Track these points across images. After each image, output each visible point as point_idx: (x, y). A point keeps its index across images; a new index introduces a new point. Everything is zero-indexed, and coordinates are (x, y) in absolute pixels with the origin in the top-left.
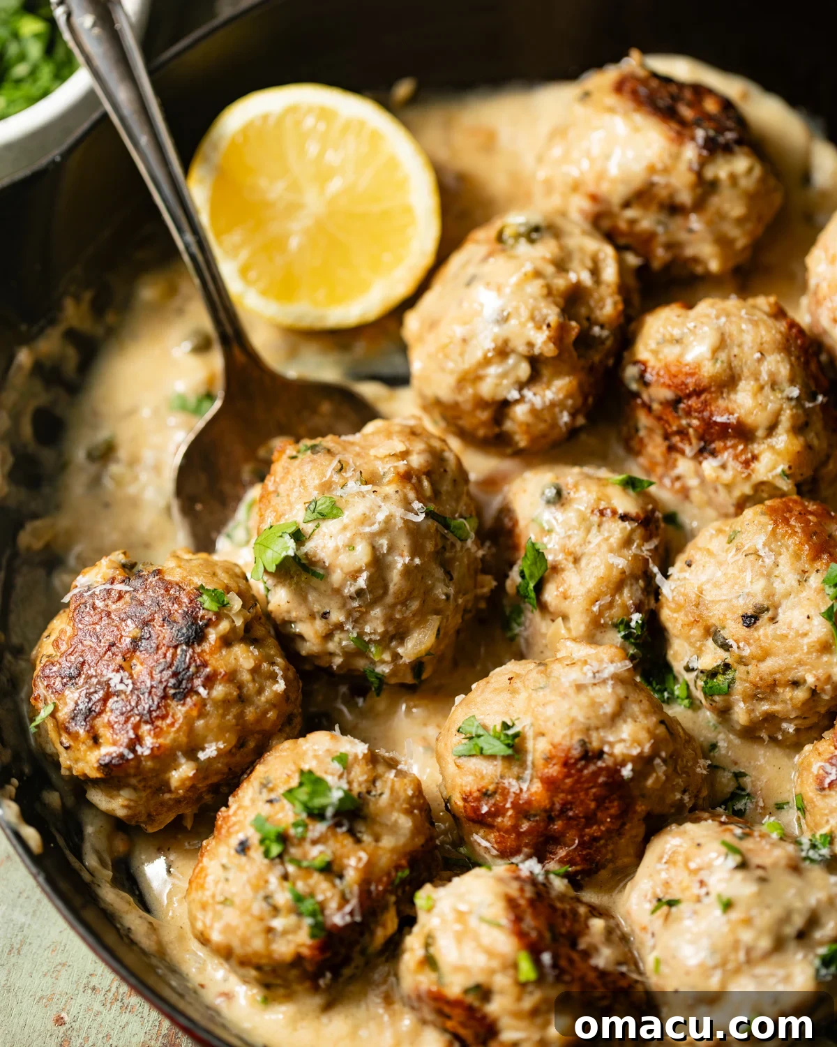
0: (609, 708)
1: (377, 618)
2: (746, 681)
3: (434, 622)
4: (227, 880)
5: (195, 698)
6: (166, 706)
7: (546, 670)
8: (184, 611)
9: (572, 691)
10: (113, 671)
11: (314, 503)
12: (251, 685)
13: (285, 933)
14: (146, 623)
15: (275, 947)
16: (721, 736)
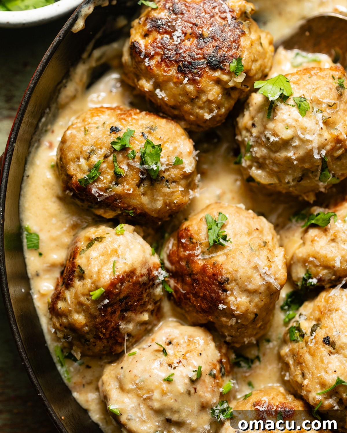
0: (250, 287)
1: (262, 152)
2: (299, 348)
3: (274, 181)
4: (97, 128)
5: (182, 77)
6: (172, 65)
7: (262, 247)
8: (225, 55)
9: (252, 265)
10: (182, 31)
11: (304, 99)
12: (201, 102)
13: (79, 166)
14: (213, 38)
15: (71, 163)
16: (275, 343)
